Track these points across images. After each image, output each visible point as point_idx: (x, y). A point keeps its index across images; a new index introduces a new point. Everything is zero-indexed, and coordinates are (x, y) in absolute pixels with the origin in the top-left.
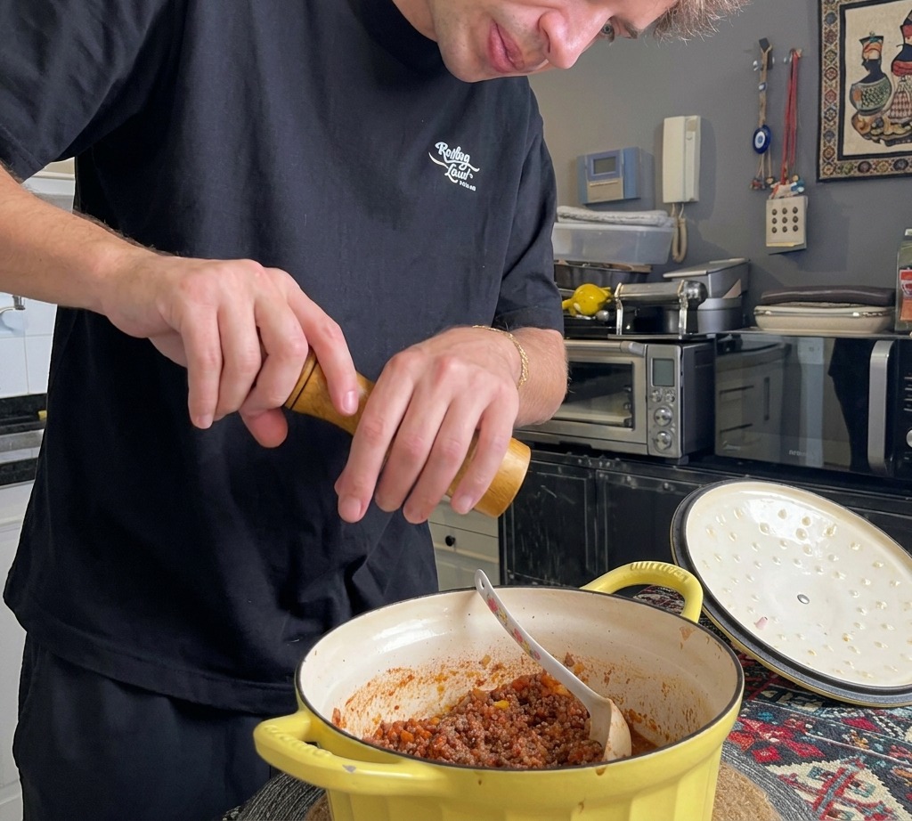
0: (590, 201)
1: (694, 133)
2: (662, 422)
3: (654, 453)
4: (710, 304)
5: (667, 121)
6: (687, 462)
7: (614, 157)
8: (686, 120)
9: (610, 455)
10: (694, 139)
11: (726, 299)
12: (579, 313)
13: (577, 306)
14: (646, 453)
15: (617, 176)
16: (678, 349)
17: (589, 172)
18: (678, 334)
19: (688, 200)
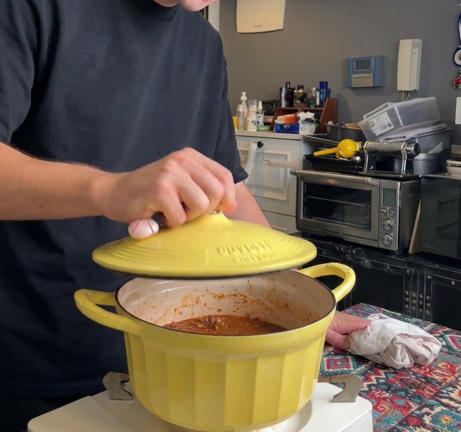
0: (353, 86)
1: (417, 49)
2: (388, 228)
3: (381, 246)
4: (421, 156)
5: (401, 41)
6: (402, 253)
7: (369, 61)
8: (413, 41)
9: (356, 245)
10: (417, 53)
11: (431, 154)
12: (342, 157)
13: (341, 153)
14: (377, 247)
15: (370, 72)
16: (399, 183)
17: (353, 69)
18: (400, 174)
19: (412, 89)
